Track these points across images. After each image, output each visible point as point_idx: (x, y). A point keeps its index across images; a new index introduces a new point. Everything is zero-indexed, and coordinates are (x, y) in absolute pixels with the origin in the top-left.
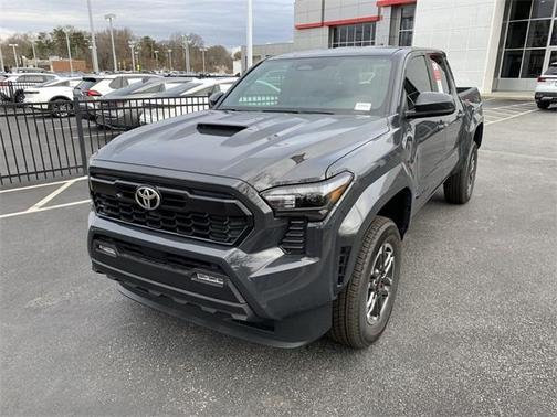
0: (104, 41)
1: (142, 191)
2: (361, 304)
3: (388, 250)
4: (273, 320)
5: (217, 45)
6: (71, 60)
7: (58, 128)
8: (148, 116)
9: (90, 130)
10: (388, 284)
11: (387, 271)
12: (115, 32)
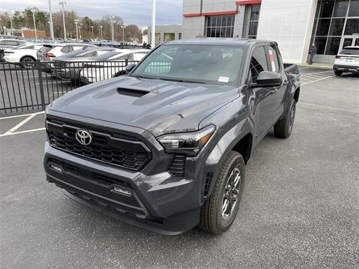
0: (58, 18)
1: (80, 133)
2: (219, 207)
3: (237, 172)
4: (163, 218)
5: (132, 24)
6: (35, 30)
7: (26, 77)
8: (86, 72)
9: (47, 79)
10: (236, 193)
11: (235, 185)
12: (65, 13)
